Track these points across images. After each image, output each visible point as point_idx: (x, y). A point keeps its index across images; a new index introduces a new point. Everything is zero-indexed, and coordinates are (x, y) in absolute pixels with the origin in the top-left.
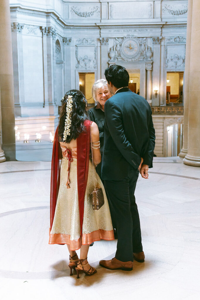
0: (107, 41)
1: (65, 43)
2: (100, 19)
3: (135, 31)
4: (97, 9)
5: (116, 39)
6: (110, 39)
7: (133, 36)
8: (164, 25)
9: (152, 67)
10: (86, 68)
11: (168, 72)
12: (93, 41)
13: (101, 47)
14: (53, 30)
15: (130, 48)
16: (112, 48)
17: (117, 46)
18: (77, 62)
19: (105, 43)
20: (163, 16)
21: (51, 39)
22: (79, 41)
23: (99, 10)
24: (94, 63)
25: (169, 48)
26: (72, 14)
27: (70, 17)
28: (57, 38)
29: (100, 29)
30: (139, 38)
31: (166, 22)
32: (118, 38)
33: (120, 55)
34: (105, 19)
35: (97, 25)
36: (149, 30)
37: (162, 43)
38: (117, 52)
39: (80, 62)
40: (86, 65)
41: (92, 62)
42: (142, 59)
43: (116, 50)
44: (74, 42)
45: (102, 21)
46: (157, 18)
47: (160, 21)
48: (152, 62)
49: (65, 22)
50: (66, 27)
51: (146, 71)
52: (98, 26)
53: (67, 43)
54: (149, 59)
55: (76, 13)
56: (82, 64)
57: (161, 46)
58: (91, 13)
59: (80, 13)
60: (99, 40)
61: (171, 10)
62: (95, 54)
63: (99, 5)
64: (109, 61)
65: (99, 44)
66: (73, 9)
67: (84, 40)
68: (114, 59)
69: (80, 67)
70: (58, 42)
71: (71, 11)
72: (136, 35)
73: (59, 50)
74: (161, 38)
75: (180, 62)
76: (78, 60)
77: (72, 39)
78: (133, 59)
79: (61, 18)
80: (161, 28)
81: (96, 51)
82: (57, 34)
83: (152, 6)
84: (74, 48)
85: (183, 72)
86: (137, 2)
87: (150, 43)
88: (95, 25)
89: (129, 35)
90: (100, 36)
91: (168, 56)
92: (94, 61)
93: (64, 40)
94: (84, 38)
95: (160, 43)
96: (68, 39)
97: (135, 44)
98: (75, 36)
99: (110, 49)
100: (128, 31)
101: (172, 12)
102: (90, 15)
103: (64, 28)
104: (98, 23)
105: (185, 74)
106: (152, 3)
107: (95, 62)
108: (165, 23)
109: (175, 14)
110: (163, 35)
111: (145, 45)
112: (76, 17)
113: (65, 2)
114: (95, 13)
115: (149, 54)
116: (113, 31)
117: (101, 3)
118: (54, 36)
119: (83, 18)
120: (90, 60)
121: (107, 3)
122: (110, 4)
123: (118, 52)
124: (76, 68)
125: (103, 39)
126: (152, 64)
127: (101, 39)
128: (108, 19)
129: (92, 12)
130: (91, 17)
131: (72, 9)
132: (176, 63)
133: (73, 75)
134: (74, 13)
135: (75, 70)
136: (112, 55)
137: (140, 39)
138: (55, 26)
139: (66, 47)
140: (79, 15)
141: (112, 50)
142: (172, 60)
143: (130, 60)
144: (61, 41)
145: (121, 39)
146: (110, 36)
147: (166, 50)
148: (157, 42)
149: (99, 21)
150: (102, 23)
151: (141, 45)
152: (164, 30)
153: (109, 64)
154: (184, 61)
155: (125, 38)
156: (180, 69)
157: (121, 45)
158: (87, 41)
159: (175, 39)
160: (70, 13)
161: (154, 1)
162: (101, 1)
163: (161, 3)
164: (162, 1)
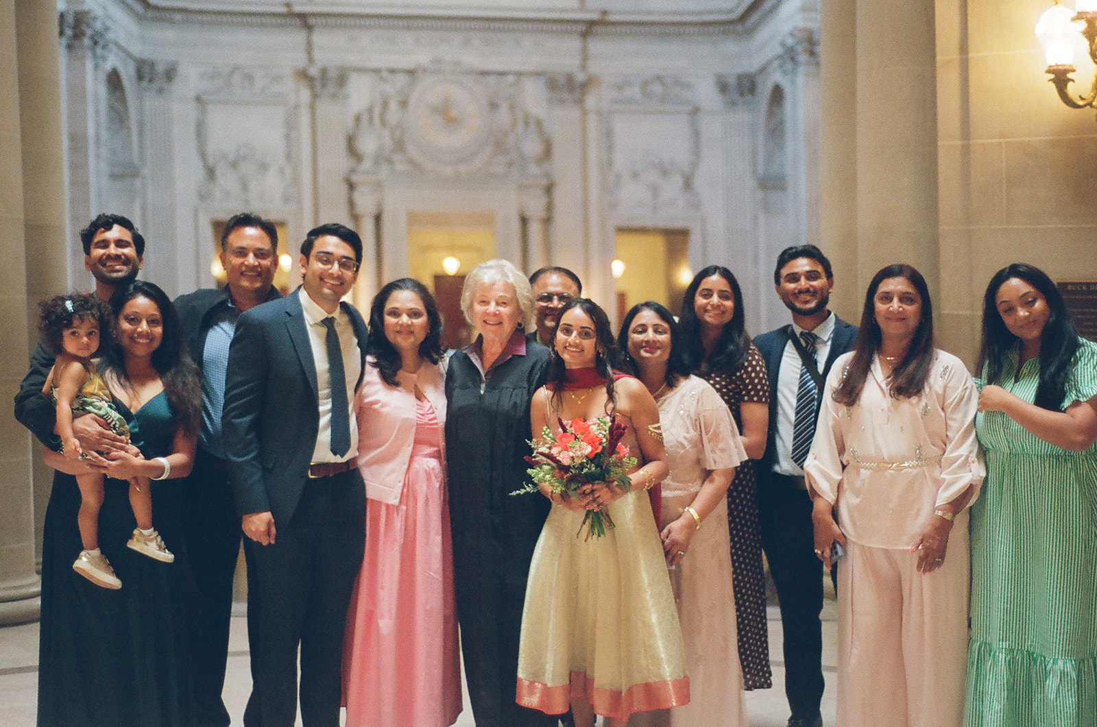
0: (342, 80)
1: (145, 84)
3: (467, 42)
5: (385, 74)
6: (353, 76)
7: (458, 64)
8: (591, 24)
9: (550, 207)
10: (247, 202)
11: (622, 230)
12: (277, 79)
13: (312, 108)
14: (98, 25)
15: (446, 115)
16: (365, 117)
17: (385, 104)
18: (201, 173)
19: (331, 88)
21: (89, 64)
22: (212, 78)
24: (283, 177)
25: (620, 126)
28: (112, 61)
29: (309, 28)
30: (484, 73)
31: (605, 13)
32: (393, 71)
33: (399, 146)
35: (296, 9)
36: (528, 41)
37: (591, 101)
38: (386, 133)
39: (218, 173)
40: (245, 186)
41: (273, 171)
42: (500, 170)
43: (383, 123)
44: (191, 79)
47: (576, 4)
48: (544, 182)
50: (150, 15)
51: (524, 221)
52: (302, 16)
53: (157, 84)
54: (533, 169)
56: (227, 181)
57: (585, 113)
60: (303, 75)
62: (286, 136)
64: (353, 171)
65: (305, 95)
67: (237, 78)
68: (375, 163)
69: (218, 194)
70: (114, 80)
72: (473, 59)
73: (118, 115)
74: (582, 77)
75: (672, 188)
76: (210, 163)
77: (182, 69)
78: (463, 168)
80: (585, 35)
81: (290, 125)
82: (111, 45)
84: (191, 109)
85: (684, 233)
87: (533, 97)
88: (283, 10)
89: (440, 61)
90: (311, 60)
91: (619, 157)
92: (282, 171)
93: (144, 71)
94: (235, 69)
95: (580, 102)
96: (160, 68)
97: (467, 101)
98: (193, 54)
99: (358, 119)
100: (437, 42)
103: (140, 18)
104: (301, 4)
105: (695, 241)
107: (288, 172)
108: (596, 17)
110: (594, 67)
111: (512, 108)
115: (532, 147)
116: (366, 39)
118: (99, 51)
120: (263, 167)
123: (392, 134)
124: (201, 197)
125: (324, 72)
126: (549, 189)
127: (314, 71)
132: (655, 191)
133: (183, 228)
136: (368, 144)
137: (492, 80)
138: (104, 8)
139: (151, 103)
141: (365, 123)
142: (635, 175)
143: (449, 170)
144: (127, 74)
145: (402, 75)
146: (353, 59)
147: (608, 135)
148: (566, 95)
150: (318, 5)
151: (494, 106)
152: (595, 46)
153: (351, 186)
154: (688, 183)
155: (425, 70)
156: (674, 217)
157: (404, 104)
158: (250, 78)
159: (645, 85)
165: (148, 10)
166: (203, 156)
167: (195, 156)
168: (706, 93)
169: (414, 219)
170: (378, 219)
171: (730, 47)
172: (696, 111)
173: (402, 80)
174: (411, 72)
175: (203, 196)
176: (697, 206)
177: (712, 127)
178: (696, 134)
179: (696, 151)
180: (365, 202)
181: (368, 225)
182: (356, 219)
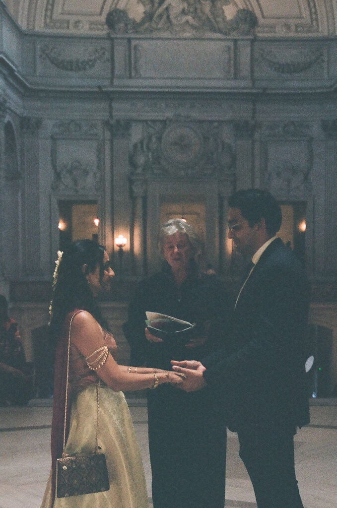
0: (127, 127)
1: (25, 130)
2: (109, 76)
3: (193, 106)
4: (104, 54)
5: (150, 123)
6: (134, 124)
7: (188, 117)
8: (258, 94)
10: (76, 191)
12: (94, 126)
13: (112, 141)
15: (181, 144)
16: (139, 145)
17: (150, 138)
18: (53, 176)
19: (121, 131)
20: (256, 75)
22: (60, 125)
23: (107, 55)
24: (95, 177)
25: (271, 148)
26: (42, 63)
27: (39, 71)
28: (7, 118)
29: (111, 100)
30: (202, 122)
31: (265, 89)
32: (153, 121)
33: (157, 161)
34: (121, 77)
35: (104, 89)
36: (225, 105)
37: (257, 136)
38: (150, 153)
39: (62, 176)
40: (76, 184)
41: (91, 174)
42: (210, 172)
43: (148, 148)
44: (49, 126)
45: (116, 82)
46: (244, 78)
47: (250, 84)
48: (233, 178)
49: (27, 80)
50: (27, 94)
51: (221, 199)
52: (107, 93)
53: (31, 130)
54: (227, 171)
55: (52, 62)
56: (67, 180)
57: (253, 143)
58: (90, 63)
59: (63, 61)
60: (106, 123)
61: (276, 61)
62: (98, 156)
63: (107, 44)
64: (132, 174)
65: (108, 135)
66: (47, 52)
67: (73, 125)
68: (144, 169)
69: (62, 187)
70: (8, 128)
71: (41, 56)
72: (195, 114)
73: (10, 146)
74: (252, 123)
75: (298, 180)
76: (58, 169)
77: (44, 122)
78: (189, 172)
79: (18, 72)
80: (254, 101)
81: (100, 151)
82: (8, 110)
83: (232, 53)
84: (49, 143)
85: (304, 204)
86: (196, 42)
87: (227, 135)
88: (97, 90)
89: (179, 115)
90: (111, 116)
91: (270, 164)
92: (95, 174)
93: (25, 122)
94: (72, 121)
95: (251, 136)
96: (33, 121)
97: (192, 136)
98: (50, 114)
99: (135, 146)
100: (177, 105)
101: (278, 66)
102: (87, 67)
103: (22, 96)
104: (105, 87)
105: (309, 207)
106: (231, 44)
107: (98, 175)
108: (260, 91)
109: (283, 72)
110: (259, 118)
111: (216, 140)
112: (53, 70)
113: (26, 35)
114: (98, 64)
115: (226, 160)
116: (140, 104)
117: (112, 39)
119: (70, 73)
120: (86, 172)
121: (126, 41)
122: (133, 43)
123: (153, 154)
124: (53, 189)
125: (118, 122)
127: (112, 122)
128: (130, 77)
129: (90, 61)
130: (89, 71)
131: (43, 51)
132: (289, 182)
133: (43, 204)
134: (49, 62)
135: (50, 196)
136: (141, 160)
137: (205, 125)
139: (28, 140)
140: (61, 66)
141: (139, 148)
142: (278, 174)
143: (182, 173)
144: (15, 126)
145: (158, 124)
146: (134, 115)
147: (266, 153)
148: (244, 133)
149: (107, 83)
151: (206, 139)
152: (259, 107)
153: (131, 182)
154: (306, 178)
155: (171, 120)
156: (298, 196)
157: (159, 139)
158: (79, 126)
159: (286, 126)
160: (39, 61)
161: (235, 41)
162: (112, 36)
163: (252, 46)
164: (253, 41)
165: (27, 92)
166: (54, 166)
167: (49, 166)
168: (316, 130)
169: (164, 199)
170: (145, 199)
171: (330, 105)
172: (312, 139)
174: (164, 122)
175: (54, 188)
176: (310, 189)
177: (319, 148)
178: (311, 152)
179: (311, 160)
180: (138, 190)
181: (140, 202)
182: (133, 198)
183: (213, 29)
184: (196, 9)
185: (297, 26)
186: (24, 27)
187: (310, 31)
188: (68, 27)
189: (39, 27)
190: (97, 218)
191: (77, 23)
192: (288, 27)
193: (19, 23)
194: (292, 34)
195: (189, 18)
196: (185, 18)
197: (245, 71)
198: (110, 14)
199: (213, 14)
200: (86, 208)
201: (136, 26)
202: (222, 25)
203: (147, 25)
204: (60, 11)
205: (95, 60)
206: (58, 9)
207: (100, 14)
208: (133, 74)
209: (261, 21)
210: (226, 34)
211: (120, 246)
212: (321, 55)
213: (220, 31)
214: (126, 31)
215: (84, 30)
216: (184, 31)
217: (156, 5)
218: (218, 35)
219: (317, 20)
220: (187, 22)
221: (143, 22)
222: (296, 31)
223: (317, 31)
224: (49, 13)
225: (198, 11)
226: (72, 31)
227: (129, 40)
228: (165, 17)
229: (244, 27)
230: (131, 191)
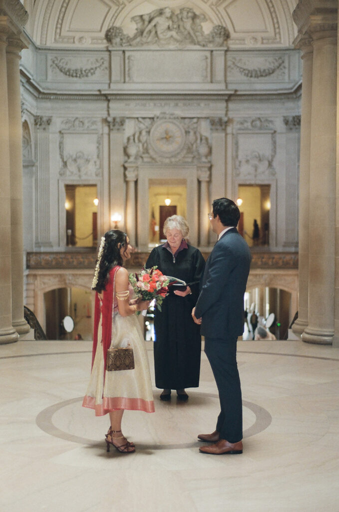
0: (122, 123)
1: (38, 126)
2: (108, 82)
3: (177, 105)
4: (103, 63)
5: (140, 119)
6: (127, 121)
7: (172, 114)
8: (230, 95)
9: (210, 176)
10: (80, 176)
11: (240, 185)
12: (94, 123)
13: (109, 135)
15: (167, 137)
16: (132, 138)
17: (140, 133)
18: (61, 164)
19: (117, 126)
20: (229, 79)
22: (67, 122)
23: (106, 64)
24: (96, 165)
25: (242, 140)
26: (52, 71)
27: (50, 78)
28: (25, 117)
29: (109, 101)
30: (184, 118)
31: (236, 91)
32: (144, 118)
33: (146, 151)
34: (117, 82)
35: (103, 92)
36: (203, 104)
37: (229, 130)
38: (141, 145)
39: (68, 164)
40: (79, 171)
41: (92, 163)
42: (190, 160)
43: (139, 141)
44: (57, 124)
45: (112, 85)
46: (219, 82)
47: (224, 88)
48: (209, 165)
49: (40, 86)
50: (40, 96)
51: (199, 182)
52: (105, 95)
53: (43, 126)
54: (204, 159)
55: (61, 71)
56: (72, 167)
57: (226, 134)
58: (92, 71)
59: (69, 70)
60: (105, 121)
61: (245, 67)
62: (98, 147)
63: (106, 55)
64: (126, 162)
65: (106, 129)
66: (56, 62)
67: (77, 123)
68: (136, 158)
69: (68, 173)
70: (25, 124)
71: (51, 66)
72: (179, 112)
73: (27, 140)
74: (225, 119)
75: (263, 166)
76: (65, 160)
77: (54, 120)
78: (173, 160)
80: (227, 101)
81: (99, 143)
82: (25, 111)
83: (209, 60)
84: (57, 136)
85: (268, 186)
86: (179, 52)
87: (205, 128)
88: (98, 93)
89: (165, 113)
90: (109, 114)
91: (240, 154)
92: (95, 162)
93: (38, 121)
94: (77, 118)
95: (225, 130)
96: (45, 119)
97: (176, 130)
98: (59, 113)
99: (129, 139)
100: (163, 105)
101: (247, 72)
102: (89, 74)
103: (36, 98)
104: (105, 90)
105: (273, 189)
106: (208, 54)
107: (98, 163)
108: (232, 92)
109: (251, 76)
110: (231, 115)
111: (195, 133)
112: (62, 77)
113: (40, 49)
114: (98, 72)
115: (203, 150)
116: (133, 104)
117: (110, 51)
119: (75, 79)
120: (88, 161)
121: (121, 52)
122: (127, 54)
123: (143, 145)
124: (61, 175)
125: (114, 119)
126: (210, 168)
127: (110, 119)
128: (124, 82)
129: (92, 69)
130: (91, 78)
131: (53, 62)
132: (256, 168)
133: (53, 188)
134: (58, 70)
135: (58, 180)
136: (132, 150)
137: (186, 120)
138: (23, 95)
139: (41, 134)
140: (68, 73)
141: (131, 141)
142: (247, 161)
143: (167, 161)
144: (31, 122)
145: (148, 120)
146: (127, 114)
147: (237, 144)
148: (219, 127)
149: (106, 87)
150: (113, 90)
151: (187, 132)
152: (231, 105)
153: (125, 168)
154: (270, 164)
155: (158, 118)
156: (263, 179)
157: (149, 132)
158: (83, 123)
159: (253, 121)
160: (50, 70)
161: (212, 51)
162: (110, 49)
163: (225, 55)
164: (226, 51)
165: (40, 95)
166: (62, 157)
167: (58, 157)
168: (279, 125)
169: (152, 182)
170: (136, 182)
171: (290, 104)
172: (275, 132)
173: (148, 122)
174: (152, 119)
176: (274, 174)
177: (281, 140)
178: (274, 143)
179: (274, 150)
180: (131, 176)
181: (132, 185)
182: (127, 182)
183: (193, 42)
184: (179, 26)
185: (263, 39)
186: (38, 43)
187: (273, 43)
188: (74, 42)
189: (50, 43)
190: (97, 198)
191: (81, 39)
192: (255, 39)
193: (34, 40)
194: (259, 46)
195: (174, 33)
196: (170, 33)
197: (219, 75)
198: (108, 31)
199: (193, 29)
200: (87, 189)
201: (130, 41)
202: (200, 39)
203: (138, 39)
204: (67, 29)
205: (96, 68)
206: (66, 27)
207: (101, 31)
208: (127, 79)
209: (233, 35)
210: (204, 46)
211: (116, 222)
212: (283, 62)
213: (199, 44)
214: (121, 45)
215: (87, 44)
216: (169, 44)
217: (146, 23)
218: (198, 47)
219: (279, 33)
220: (172, 36)
221: (135, 37)
222: (262, 43)
223: (280, 42)
224: (58, 31)
225: (181, 28)
226: (77, 45)
227: (124, 52)
228: (153, 32)
229: (219, 40)
230: (125, 176)
